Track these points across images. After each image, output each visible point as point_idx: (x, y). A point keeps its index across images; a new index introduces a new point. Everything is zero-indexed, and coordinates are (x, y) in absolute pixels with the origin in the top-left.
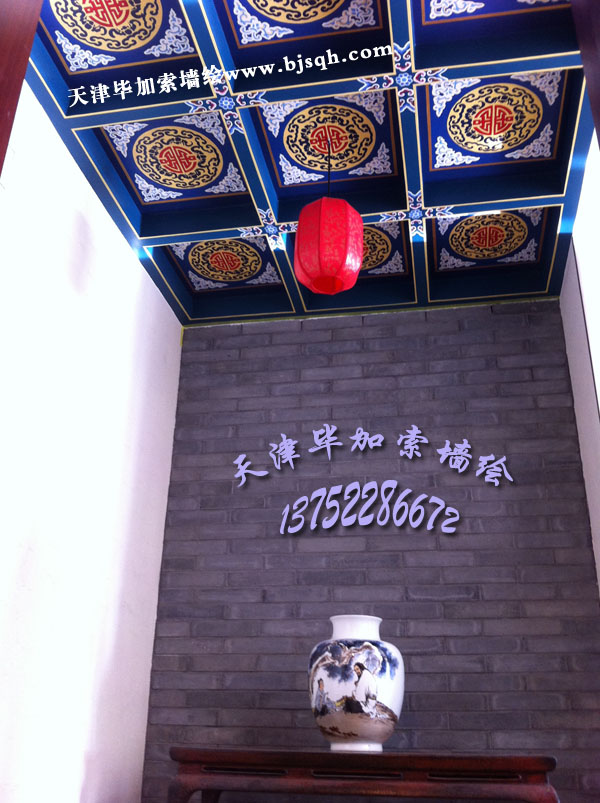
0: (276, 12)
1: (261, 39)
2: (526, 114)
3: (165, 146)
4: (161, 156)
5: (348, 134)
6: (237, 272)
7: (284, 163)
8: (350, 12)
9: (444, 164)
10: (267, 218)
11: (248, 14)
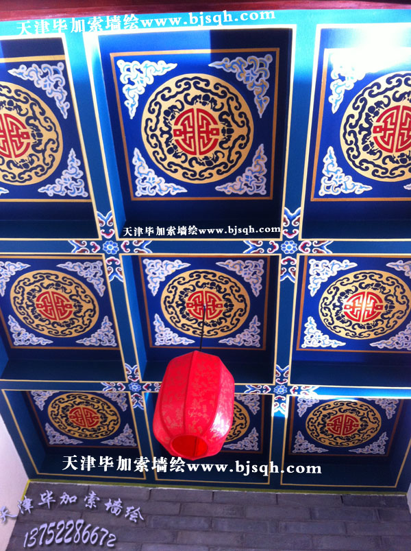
0: (174, 168)
1: (154, 194)
2: (396, 304)
3: (44, 290)
4: (38, 300)
5: (224, 302)
6: (95, 430)
7: (158, 323)
8: (243, 179)
9: (311, 345)
10: (133, 374)
11: (146, 166)
